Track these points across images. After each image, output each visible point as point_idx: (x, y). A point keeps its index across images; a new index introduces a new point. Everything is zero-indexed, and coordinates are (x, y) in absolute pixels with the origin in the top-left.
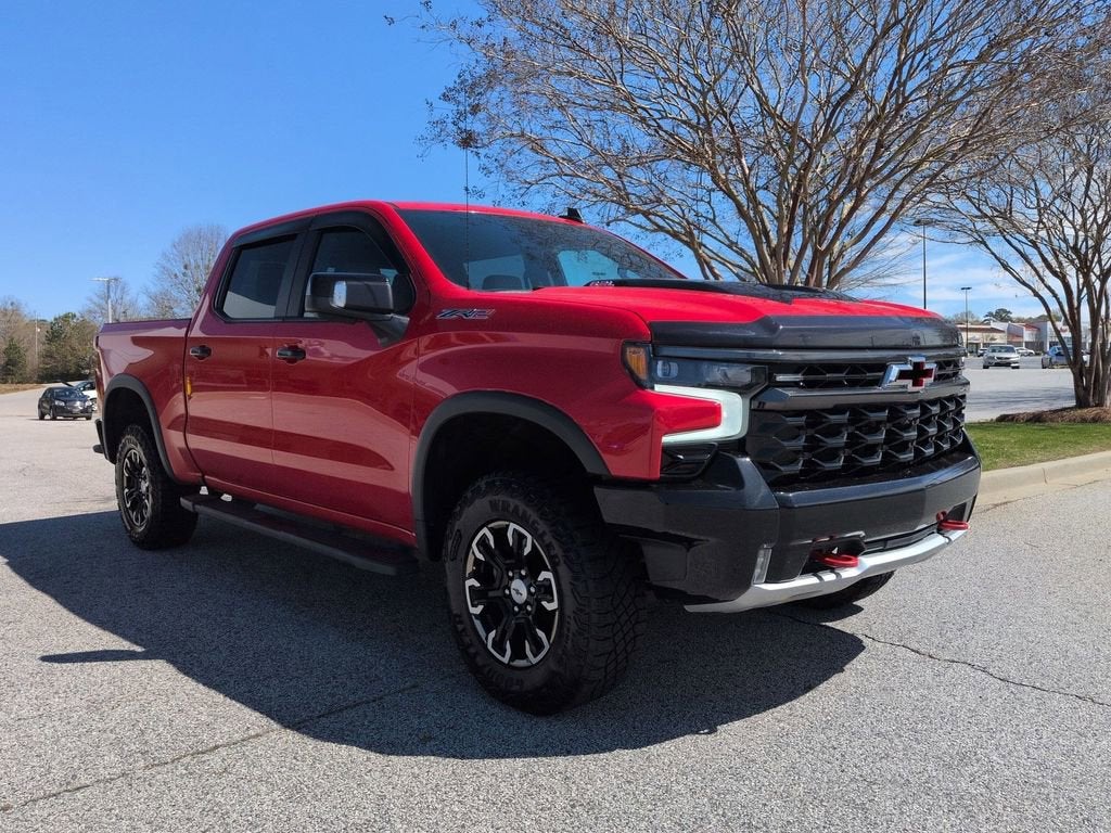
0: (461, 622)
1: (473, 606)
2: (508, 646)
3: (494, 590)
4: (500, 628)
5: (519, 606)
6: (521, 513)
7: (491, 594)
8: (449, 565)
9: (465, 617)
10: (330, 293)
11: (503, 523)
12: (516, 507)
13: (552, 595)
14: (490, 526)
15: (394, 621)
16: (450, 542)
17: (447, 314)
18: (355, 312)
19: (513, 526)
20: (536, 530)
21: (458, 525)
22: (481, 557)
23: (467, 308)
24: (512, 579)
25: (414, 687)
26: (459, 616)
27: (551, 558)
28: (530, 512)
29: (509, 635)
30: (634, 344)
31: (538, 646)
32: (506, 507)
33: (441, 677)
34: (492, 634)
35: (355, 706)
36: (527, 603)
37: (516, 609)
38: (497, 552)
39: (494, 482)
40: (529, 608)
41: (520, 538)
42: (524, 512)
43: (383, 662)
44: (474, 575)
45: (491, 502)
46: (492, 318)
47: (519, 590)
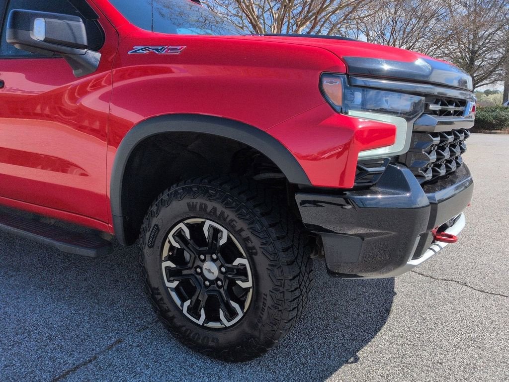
0: (159, 294)
1: (169, 281)
2: (203, 312)
3: (188, 269)
4: (194, 298)
5: (212, 282)
6: (218, 213)
7: (185, 272)
8: (147, 251)
9: (162, 290)
10: (29, 27)
11: (200, 220)
12: (214, 209)
13: (247, 276)
14: (186, 222)
15: (85, 280)
16: (148, 234)
17: (138, 50)
18: (55, 46)
19: (208, 223)
20: (233, 227)
21: (155, 221)
22: (176, 245)
23: (159, 45)
24: (204, 261)
25: (119, 342)
26: (157, 289)
27: (247, 249)
28: (227, 212)
29: (203, 303)
30: (330, 75)
31: (231, 314)
32: (203, 208)
33: (137, 329)
34: (187, 303)
35: (75, 369)
36: (218, 279)
37: (207, 283)
38: (191, 242)
39: (191, 188)
40: (219, 283)
41: (216, 233)
42: (222, 213)
43: (86, 318)
44: (169, 258)
45: (188, 204)
46: (184, 53)
47: (211, 269)
